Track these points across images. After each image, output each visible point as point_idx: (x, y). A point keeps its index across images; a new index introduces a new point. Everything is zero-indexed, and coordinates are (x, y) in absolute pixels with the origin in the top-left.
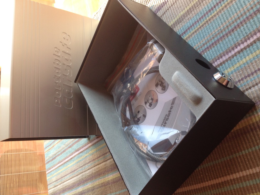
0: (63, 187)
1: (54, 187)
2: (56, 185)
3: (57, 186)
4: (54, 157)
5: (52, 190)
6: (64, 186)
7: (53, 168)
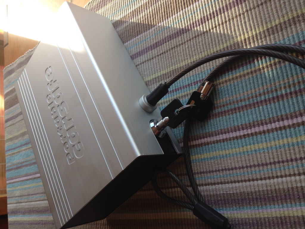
0: (30, 207)
1: (16, 203)
2: (20, 201)
3: (21, 203)
4: (20, 165)
5: (13, 206)
6: (32, 206)
7: (16, 178)
